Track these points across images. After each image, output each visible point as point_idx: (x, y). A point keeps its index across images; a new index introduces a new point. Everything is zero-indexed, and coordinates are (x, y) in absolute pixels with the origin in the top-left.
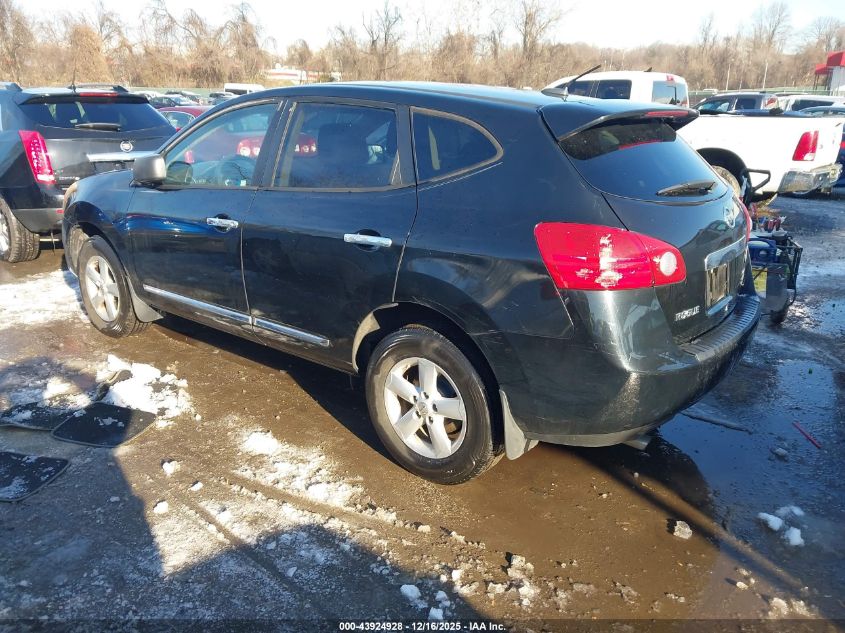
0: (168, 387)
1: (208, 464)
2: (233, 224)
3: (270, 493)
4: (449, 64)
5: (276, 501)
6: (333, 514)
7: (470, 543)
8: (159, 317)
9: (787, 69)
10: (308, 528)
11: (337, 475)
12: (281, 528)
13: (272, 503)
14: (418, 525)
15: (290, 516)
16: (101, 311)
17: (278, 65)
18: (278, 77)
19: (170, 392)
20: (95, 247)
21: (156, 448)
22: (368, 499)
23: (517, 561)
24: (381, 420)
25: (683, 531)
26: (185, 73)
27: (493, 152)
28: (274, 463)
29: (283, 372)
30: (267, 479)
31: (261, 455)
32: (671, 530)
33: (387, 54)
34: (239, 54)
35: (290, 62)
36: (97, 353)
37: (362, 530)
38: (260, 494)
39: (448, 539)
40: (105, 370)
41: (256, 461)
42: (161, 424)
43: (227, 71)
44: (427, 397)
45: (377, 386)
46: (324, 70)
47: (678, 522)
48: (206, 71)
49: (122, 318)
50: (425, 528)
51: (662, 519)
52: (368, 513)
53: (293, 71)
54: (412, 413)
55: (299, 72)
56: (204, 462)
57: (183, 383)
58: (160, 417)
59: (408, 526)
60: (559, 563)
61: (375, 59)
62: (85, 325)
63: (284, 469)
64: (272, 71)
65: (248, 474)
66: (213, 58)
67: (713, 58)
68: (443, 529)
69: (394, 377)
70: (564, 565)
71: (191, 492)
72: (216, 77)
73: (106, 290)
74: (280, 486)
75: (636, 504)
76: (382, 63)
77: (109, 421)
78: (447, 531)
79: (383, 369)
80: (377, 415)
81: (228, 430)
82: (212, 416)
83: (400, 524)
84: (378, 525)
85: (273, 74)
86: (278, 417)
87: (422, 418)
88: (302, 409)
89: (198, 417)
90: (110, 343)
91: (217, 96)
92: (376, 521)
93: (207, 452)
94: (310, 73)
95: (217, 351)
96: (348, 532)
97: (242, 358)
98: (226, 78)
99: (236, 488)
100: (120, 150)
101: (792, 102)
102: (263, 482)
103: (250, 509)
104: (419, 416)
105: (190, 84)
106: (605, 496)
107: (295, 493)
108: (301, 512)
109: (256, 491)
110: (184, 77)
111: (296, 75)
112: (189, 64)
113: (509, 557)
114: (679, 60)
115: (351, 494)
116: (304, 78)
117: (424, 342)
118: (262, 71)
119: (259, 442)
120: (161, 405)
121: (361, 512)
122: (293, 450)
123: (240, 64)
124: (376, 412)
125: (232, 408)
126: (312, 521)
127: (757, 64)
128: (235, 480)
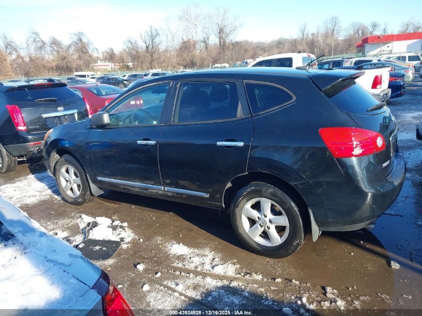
0: (119, 227)
1: (159, 263)
2: (152, 142)
3: (196, 273)
4: (186, 55)
5: (201, 277)
6: (232, 280)
7: (302, 284)
8: (102, 192)
9: (342, 46)
10: (223, 287)
11: (224, 261)
12: (209, 290)
13: (199, 278)
14: (274, 279)
15: (211, 283)
16: (69, 193)
17: (99, 62)
18: (100, 67)
19: (121, 230)
20: (66, 161)
21: (128, 259)
22: (244, 270)
23: (329, 289)
24: (240, 231)
25: (395, 266)
26: (52, 69)
27: (291, 98)
28: (191, 258)
29: (171, 213)
30: (191, 267)
31: (182, 255)
32: (390, 266)
33: (154, 52)
34: (80, 58)
35: (105, 59)
36: (73, 214)
37: (249, 285)
38: (192, 275)
39: (291, 284)
40: (82, 223)
41: (181, 258)
42: (124, 246)
43: (74, 66)
44: (266, 216)
45: (237, 214)
46: (123, 62)
47: (392, 262)
48: (63, 67)
49: (82, 195)
50: (279, 280)
51: (384, 262)
52: (247, 277)
53: (107, 64)
54: (257, 225)
55: (110, 64)
56: (155, 262)
57: (125, 224)
58: (122, 243)
59: (269, 280)
60: (348, 288)
61: (149, 55)
62: (59, 201)
63: (197, 260)
64: (97, 64)
65: (180, 265)
66: (67, 60)
67: (307, 43)
68: (286, 279)
69: (247, 209)
70: (350, 289)
71: (156, 278)
72: (69, 70)
73: (72, 181)
74: (199, 269)
75: (369, 256)
76: (152, 56)
77: (98, 248)
78: (289, 280)
79: (240, 205)
80: (238, 228)
81: (159, 245)
82: (147, 239)
83: (265, 280)
84: (256, 282)
85: (97, 66)
86: (181, 235)
87: (263, 228)
88: (190, 230)
89: (141, 240)
90: (76, 209)
91: (71, 79)
92: (254, 280)
93: (154, 257)
94: (116, 64)
95: (133, 206)
96: (243, 287)
97: (148, 209)
98: (74, 70)
99: (178, 273)
100: (58, 111)
101: (354, 62)
102: (189, 268)
103: (190, 282)
104: (262, 226)
105: (56, 74)
106: (352, 254)
107: (208, 272)
108: (216, 280)
109: (189, 274)
110: (52, 71)
111: (109, 66)
112: (54, 64)
113: (324, 288)
114: (293, 45)
115: (235, 269)
116: (113, 67)
117: (264, 190)
118: (91, 65)
119: (178, 249)
120: (120, 236)
121: (244, 276)
122: (196, 251)
123: (81, 62)
124: (238, 227)
125: (156, 234)
126: (223, 284)
127: (328, 45)
128: (176, 269)
